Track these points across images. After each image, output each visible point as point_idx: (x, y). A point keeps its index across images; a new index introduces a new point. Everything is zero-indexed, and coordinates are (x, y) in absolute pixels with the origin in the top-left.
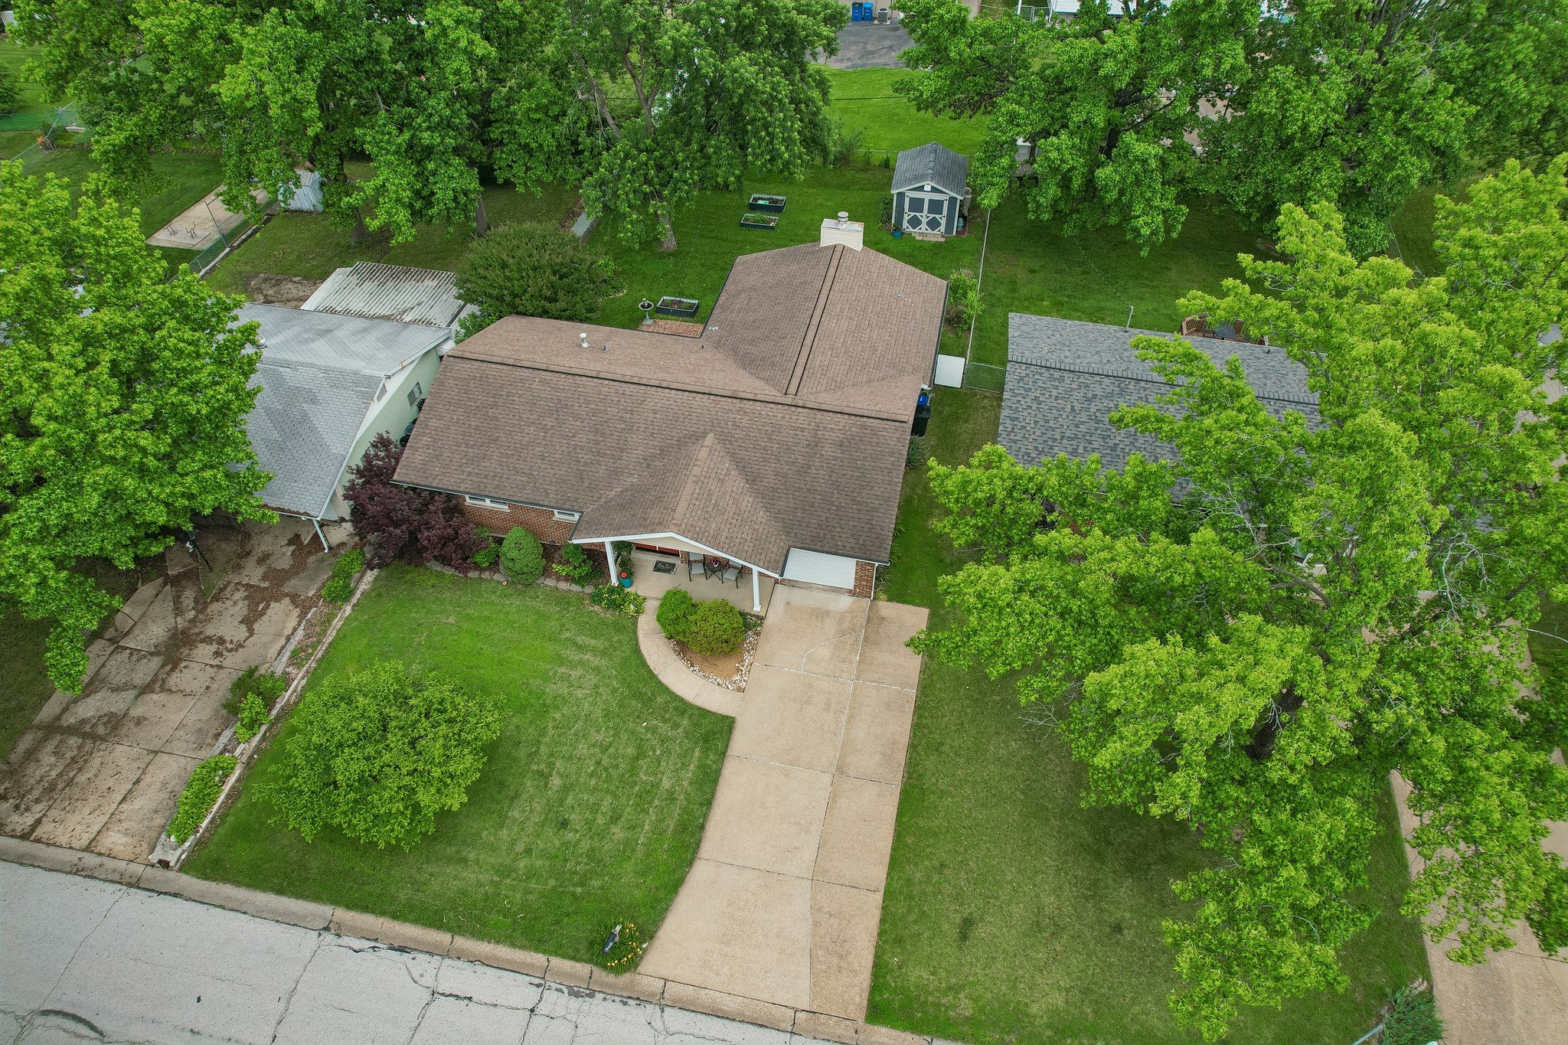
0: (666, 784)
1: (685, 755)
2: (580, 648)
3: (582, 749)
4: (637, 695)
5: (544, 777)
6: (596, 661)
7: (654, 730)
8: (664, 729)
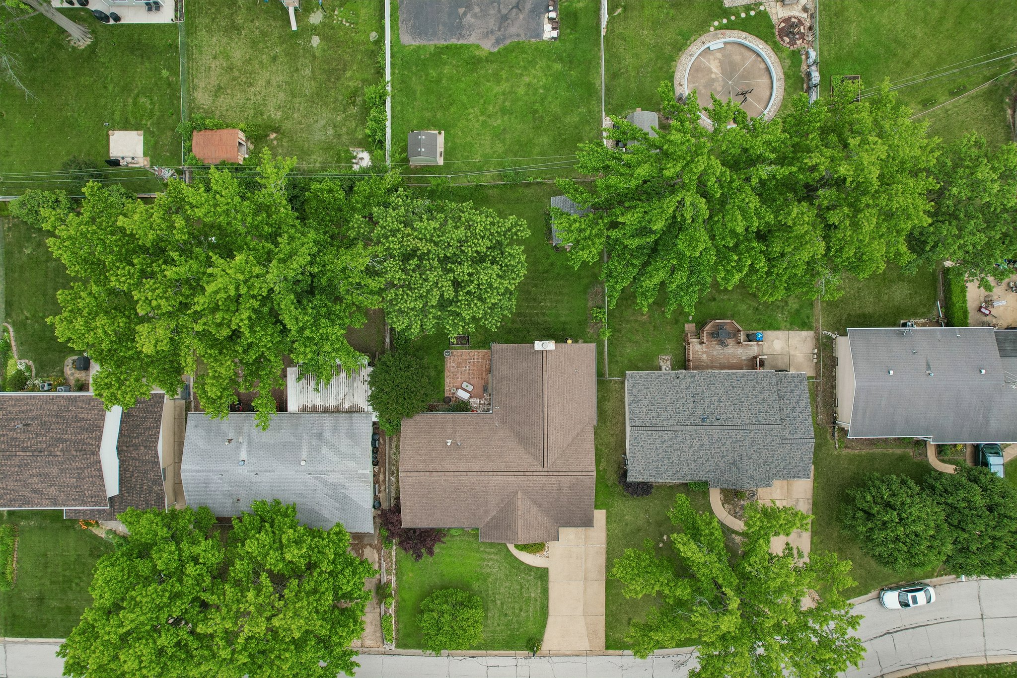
0: (533, 595)
1: (536, 584)
2: (489, 553)
3: (502, 590)
4: (514, 567)
5: (495, 601)
6: (496, 558)
7: (524, 578)
8: (526, 577)
